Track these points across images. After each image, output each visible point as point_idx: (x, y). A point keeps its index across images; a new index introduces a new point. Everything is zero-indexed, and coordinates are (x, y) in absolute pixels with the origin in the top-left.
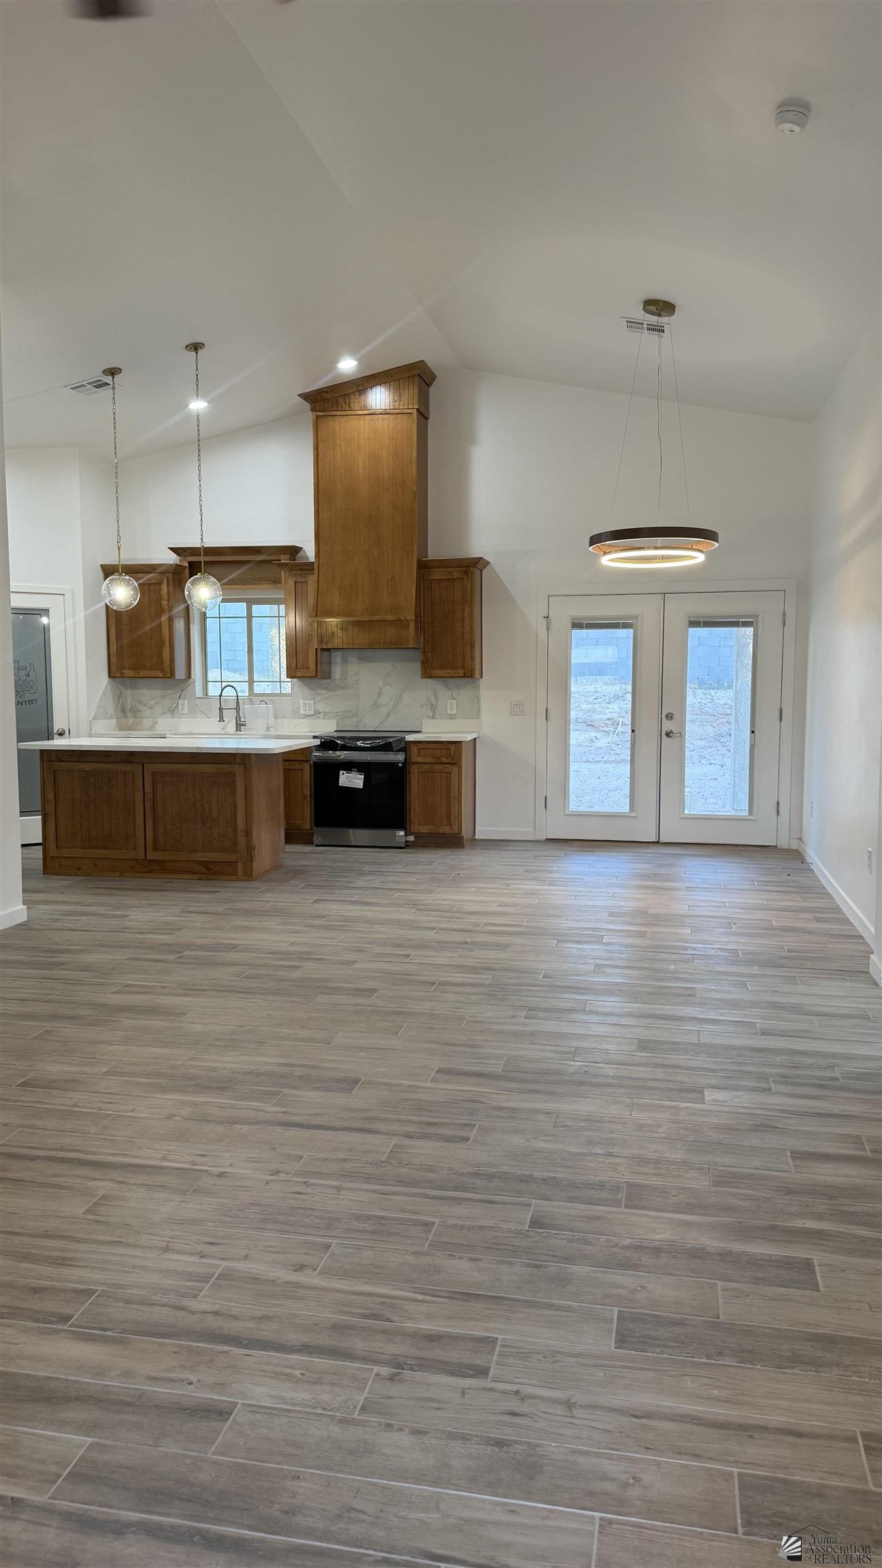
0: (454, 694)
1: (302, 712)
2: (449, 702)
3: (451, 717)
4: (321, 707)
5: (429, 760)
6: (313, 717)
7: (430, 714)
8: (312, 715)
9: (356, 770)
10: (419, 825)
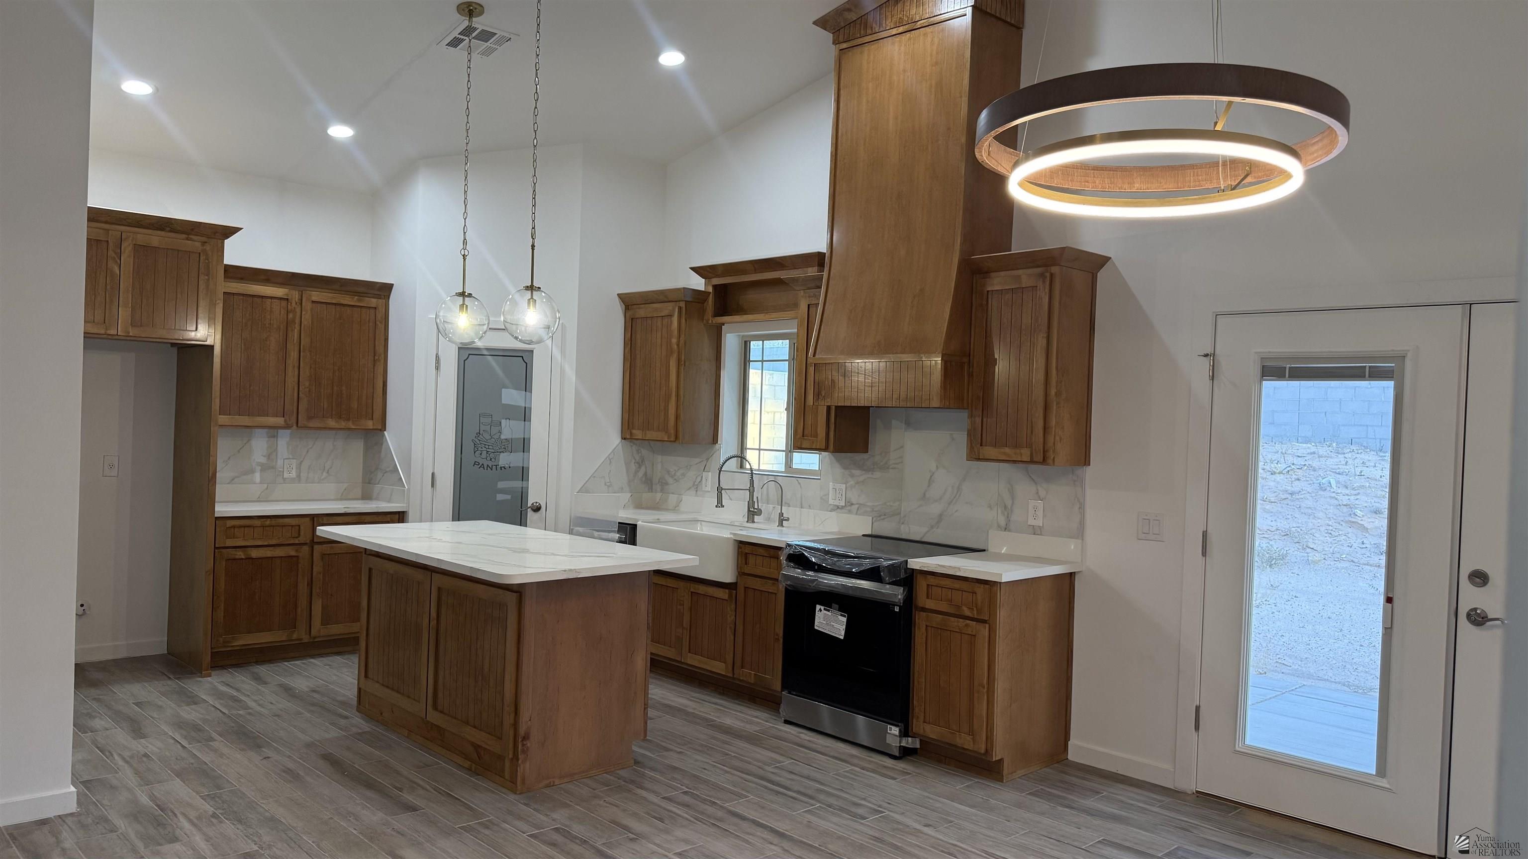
0: (1040, 489)
1: (831, 502)
2: (1032, 503)
3: (1036, 531)
4: (854, 496)
5: (943, 607)
6: (843, 511)
7: (1002, 521)
8: (842, 507)
9: (837, 606)
10: (924, 722)
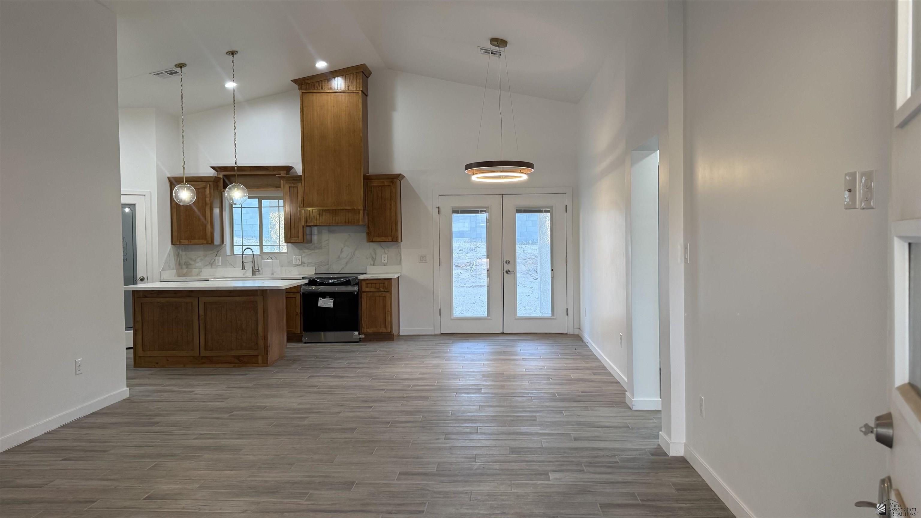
0: (386, 251)
1: (294, 263)
2: (383, 255)
3: (385, 264)
4: (306, 260)
5: (372, 290)
6: (300, 266)
7: (372, 263)
8: (300, 265)
9: (329, 297)
10: (367, 328)
